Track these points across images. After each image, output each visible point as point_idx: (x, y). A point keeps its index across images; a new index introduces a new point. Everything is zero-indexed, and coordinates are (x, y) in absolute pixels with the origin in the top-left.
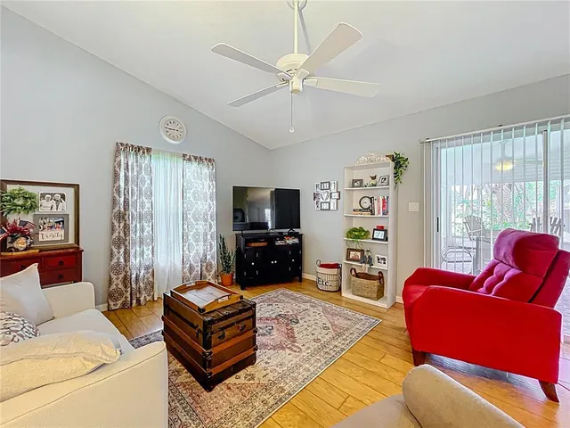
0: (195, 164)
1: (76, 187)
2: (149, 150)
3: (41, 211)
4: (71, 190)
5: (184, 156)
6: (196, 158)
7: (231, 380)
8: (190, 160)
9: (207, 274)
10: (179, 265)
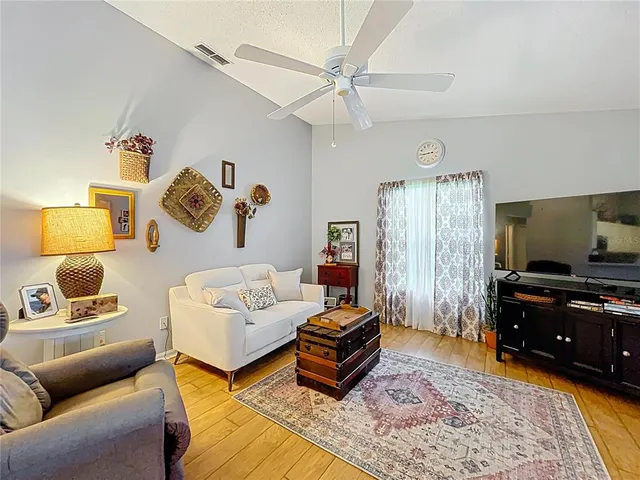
0: (453, 184)
1: (357, 223)
2: (402, 183)
3: (343, 240)
4: (354, 226)
5: (438, 178)
6: (453, 176)
7: (312, 392)
8: (446, 180)
9: (468, 322)
10: (431, 300)
